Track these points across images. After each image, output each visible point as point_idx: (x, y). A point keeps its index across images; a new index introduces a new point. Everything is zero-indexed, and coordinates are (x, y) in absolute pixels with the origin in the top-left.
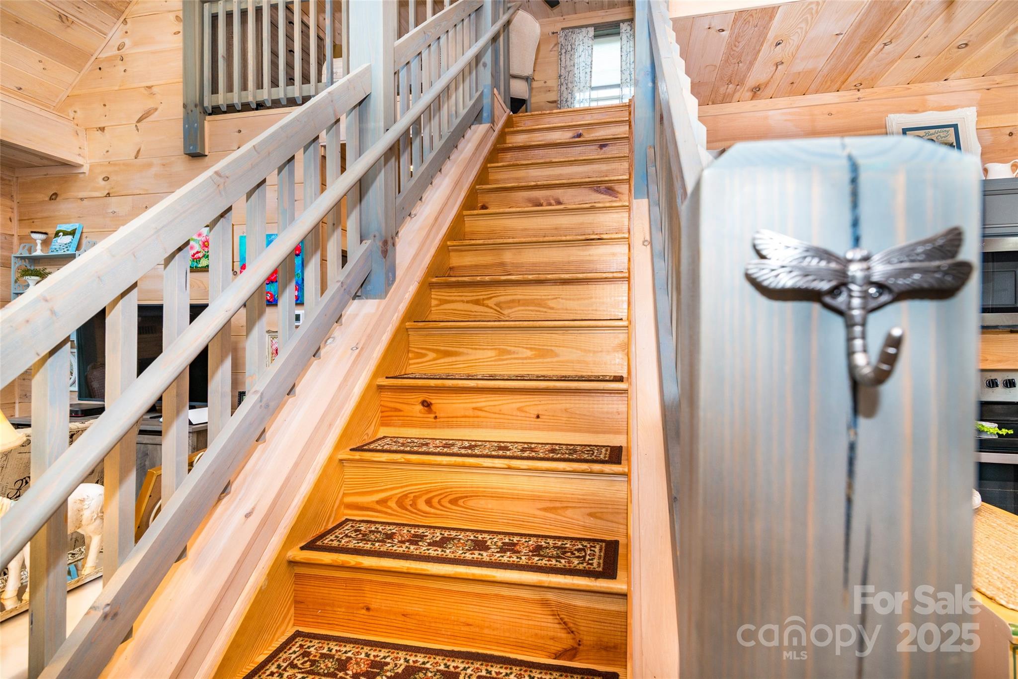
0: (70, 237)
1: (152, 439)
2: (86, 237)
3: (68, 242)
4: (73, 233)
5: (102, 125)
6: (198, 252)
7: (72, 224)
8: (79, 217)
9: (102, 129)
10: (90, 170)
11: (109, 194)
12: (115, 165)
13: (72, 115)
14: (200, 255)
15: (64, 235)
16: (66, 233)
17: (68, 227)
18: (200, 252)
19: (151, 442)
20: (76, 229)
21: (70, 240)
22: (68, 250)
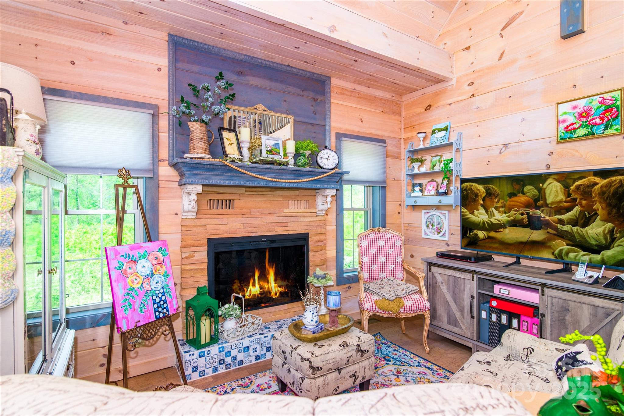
0: (445, 132)
1: (576, 298)
2: (454, 131)
3: (443, 135)
4: (446, 129)
5: (467, 46)
6: (572, 124)
7: (443, 124)
8: (448, 118)
9: (468, 48)
10: (457, 82)
11: (473, 95)
12: (479, 71)
13: (442, 47)
14: (576, 126)
15: (439, 131)
16: (440, 130)
17: (442, 126)
18: (575, 123)
19: (574, 299)
20: (448, 126)
21: (445, 134)
22: (444, 141)
